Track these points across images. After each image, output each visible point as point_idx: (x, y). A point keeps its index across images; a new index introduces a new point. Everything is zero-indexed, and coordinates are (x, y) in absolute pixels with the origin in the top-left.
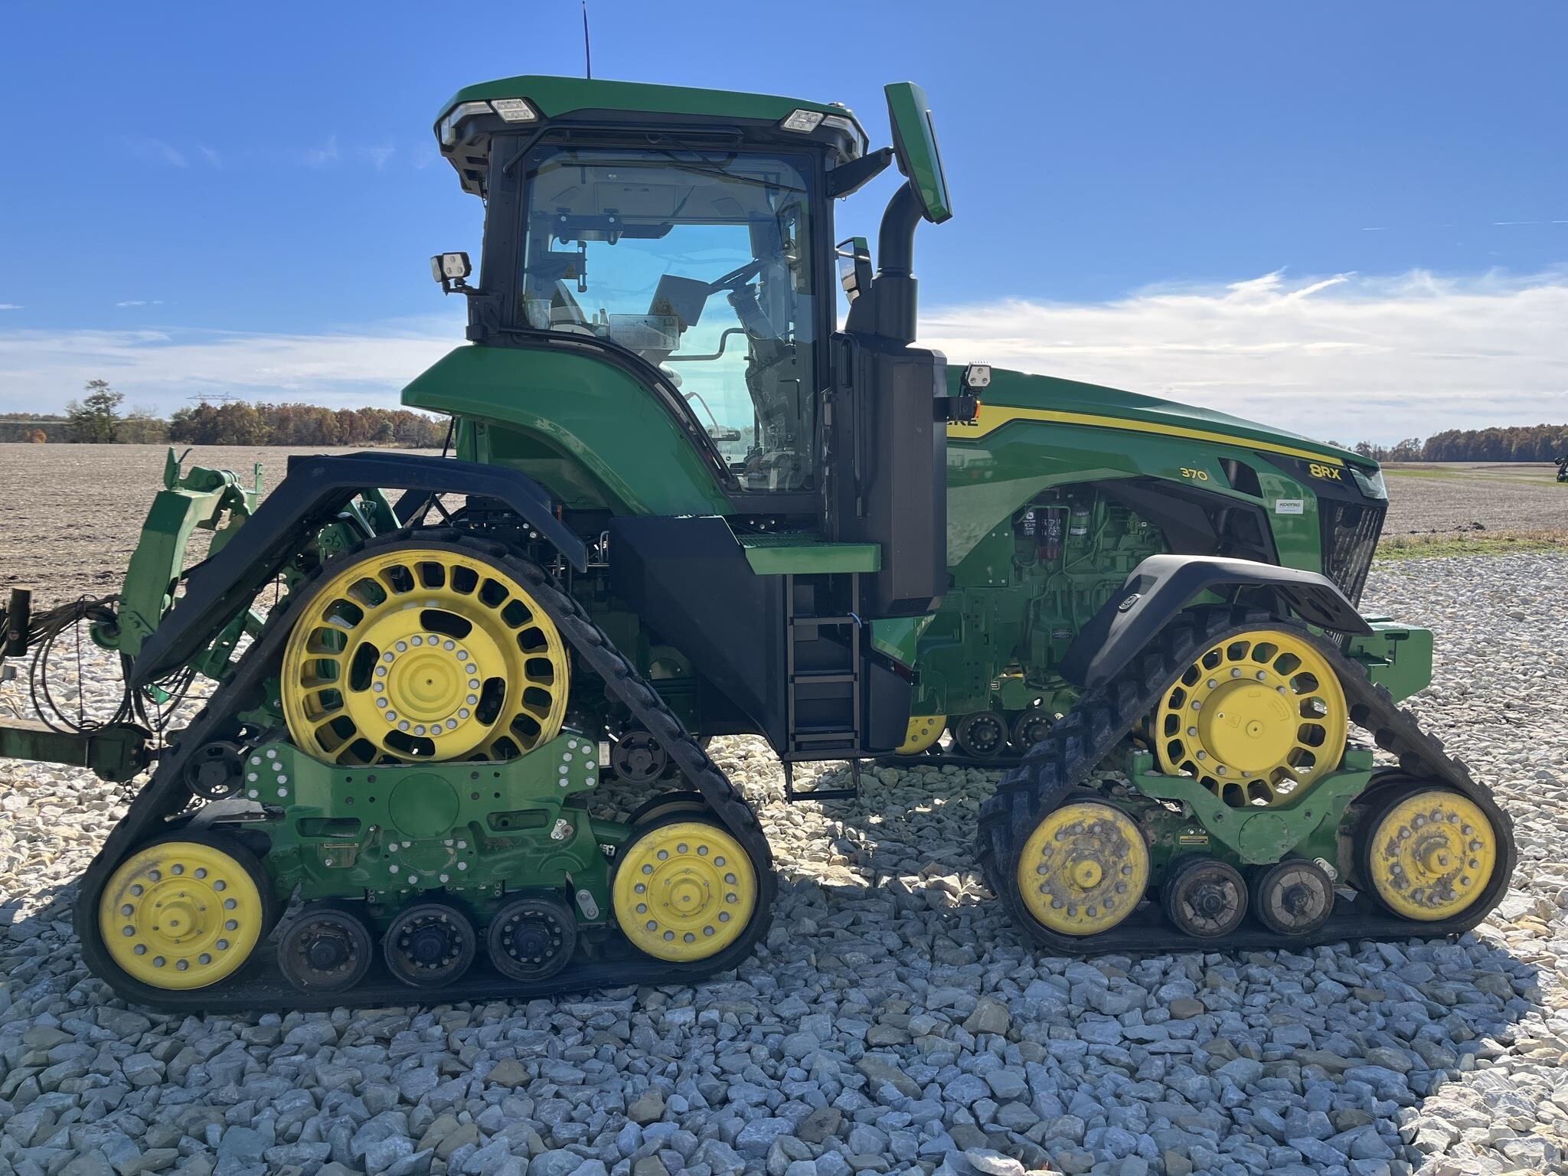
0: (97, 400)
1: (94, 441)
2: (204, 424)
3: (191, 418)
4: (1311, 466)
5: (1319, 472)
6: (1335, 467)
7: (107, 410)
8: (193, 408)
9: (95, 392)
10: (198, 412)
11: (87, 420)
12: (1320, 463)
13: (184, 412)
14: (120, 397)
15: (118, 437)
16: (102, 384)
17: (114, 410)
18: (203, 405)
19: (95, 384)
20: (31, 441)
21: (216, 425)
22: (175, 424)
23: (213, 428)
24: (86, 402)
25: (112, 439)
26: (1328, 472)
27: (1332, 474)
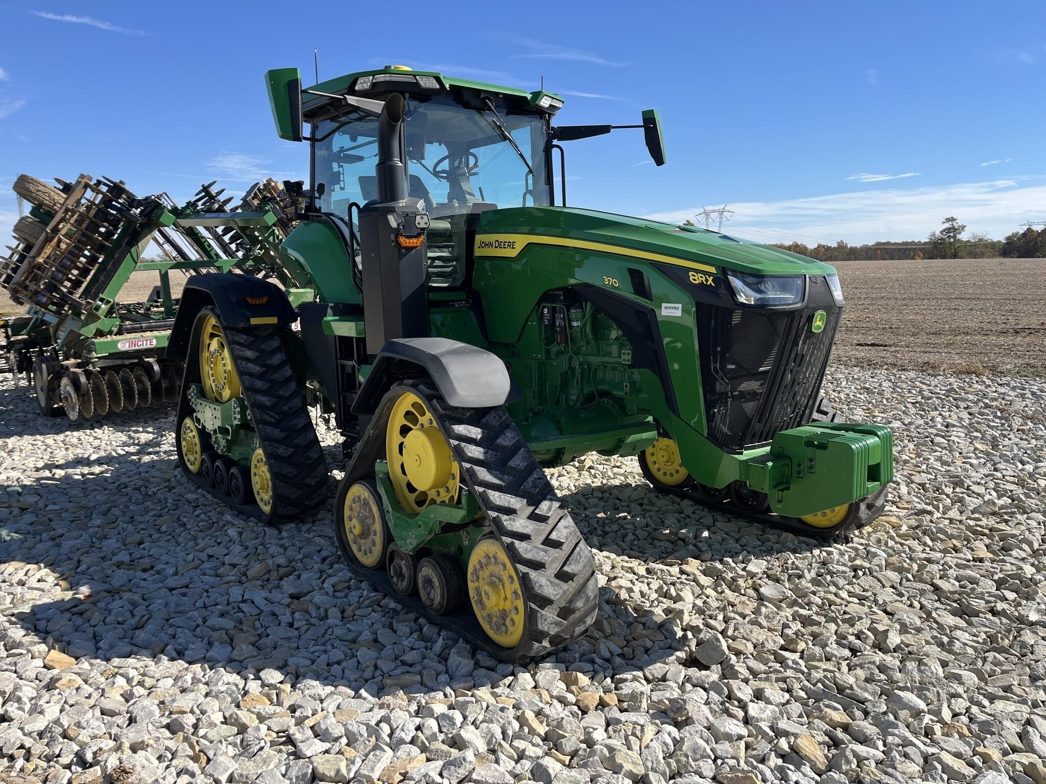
0: (948, 230)
1: (944, 257)
2: (1027, 243)
3: (1019, 239)
4: (690, 273)
5: (696, 279)
6: (710, 274)
7: (954, 237)
8: (1021, 232)
9: (947, 225)
10: (1024, 235)
11: (941, 243)
12: (697, 271)
13: (1014, 235)
14: (964, 227)
15: (959, 255)
16: (953, 219)
17: (959, 237)
18: (1029, 229)
19: (948, 220)
20: (913, 258)
21: (1036, 243)
22: (1007, 244)
23: (1034, 246)
24: (941, 232)
25: (955, 256)
26: (704, 279)
27: (707, 280)
